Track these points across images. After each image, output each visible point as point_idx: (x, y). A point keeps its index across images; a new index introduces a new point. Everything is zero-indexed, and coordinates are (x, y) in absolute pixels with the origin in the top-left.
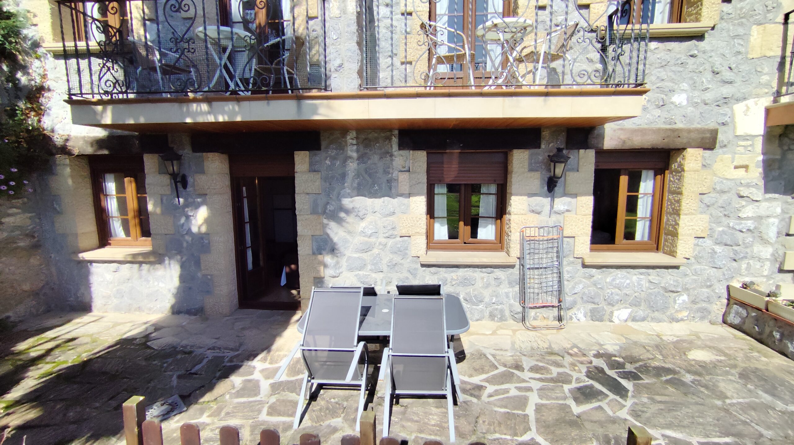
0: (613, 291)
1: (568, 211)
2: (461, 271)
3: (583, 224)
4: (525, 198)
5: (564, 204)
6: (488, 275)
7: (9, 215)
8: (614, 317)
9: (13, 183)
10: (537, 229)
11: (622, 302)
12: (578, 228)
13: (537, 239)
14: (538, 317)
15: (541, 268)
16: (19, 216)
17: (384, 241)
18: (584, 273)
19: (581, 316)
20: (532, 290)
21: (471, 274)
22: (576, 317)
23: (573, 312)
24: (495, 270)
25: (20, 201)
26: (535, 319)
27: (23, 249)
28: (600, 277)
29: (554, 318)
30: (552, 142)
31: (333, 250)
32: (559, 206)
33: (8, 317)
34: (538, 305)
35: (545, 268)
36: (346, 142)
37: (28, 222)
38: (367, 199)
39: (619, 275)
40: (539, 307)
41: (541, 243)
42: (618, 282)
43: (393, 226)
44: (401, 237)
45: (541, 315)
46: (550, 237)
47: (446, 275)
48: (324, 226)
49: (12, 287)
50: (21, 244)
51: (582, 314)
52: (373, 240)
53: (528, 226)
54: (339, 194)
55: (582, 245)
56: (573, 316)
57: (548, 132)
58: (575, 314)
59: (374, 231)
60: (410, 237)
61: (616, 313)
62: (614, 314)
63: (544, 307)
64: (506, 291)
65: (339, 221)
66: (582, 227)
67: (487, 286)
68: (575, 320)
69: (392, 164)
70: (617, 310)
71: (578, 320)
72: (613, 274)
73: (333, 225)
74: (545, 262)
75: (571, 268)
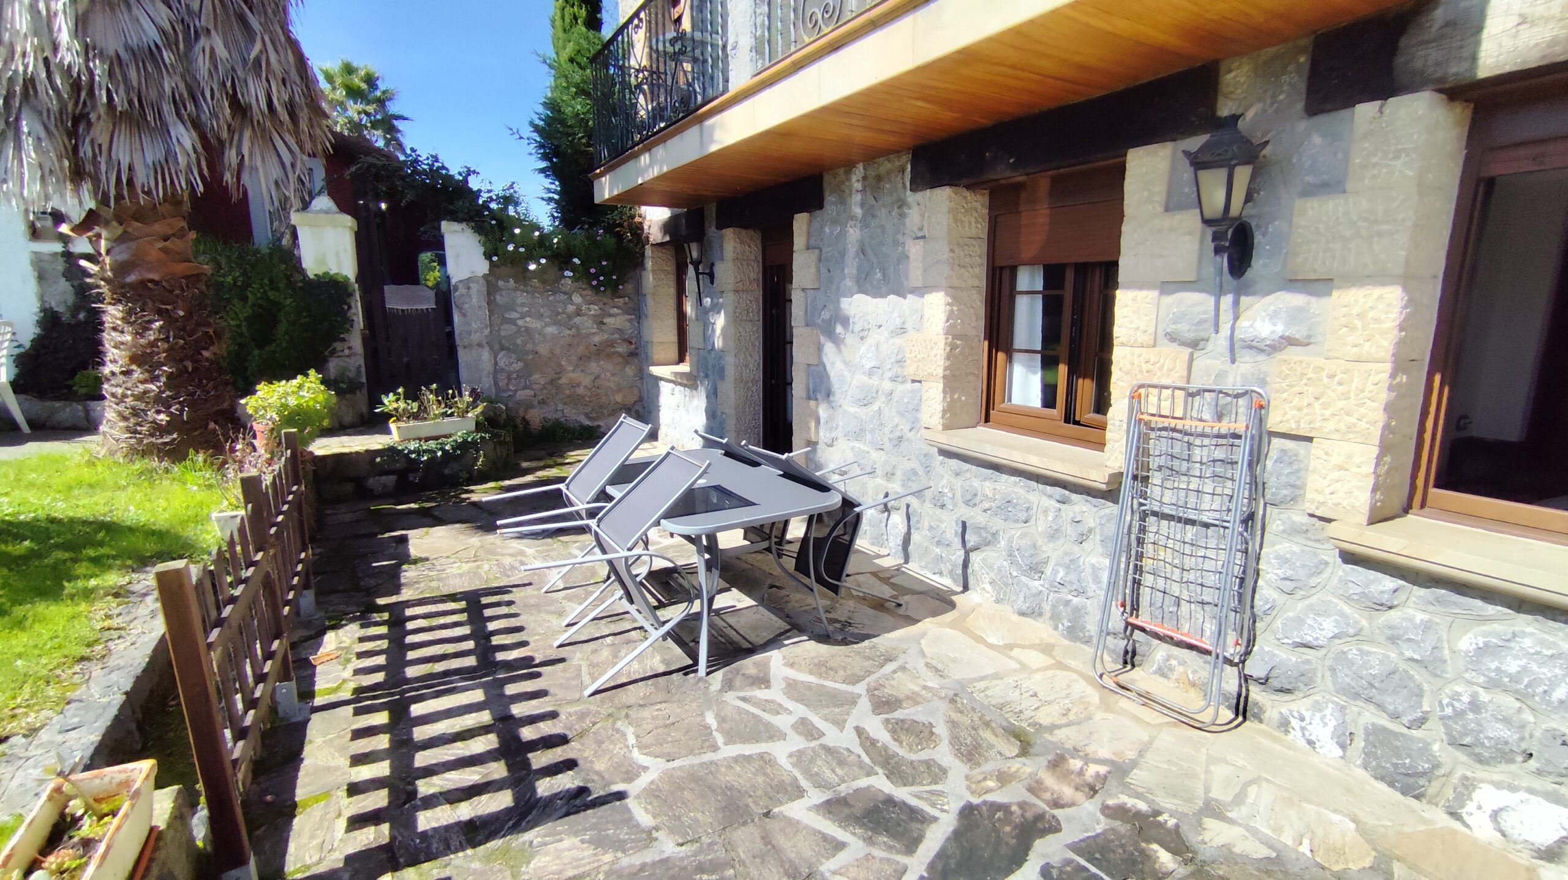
0: (1484, 696)
1: (1289, 341)
2: (1006, 482)
3: (1346, 396)
4: (1152, 295)
5: (1274, 316)
6: (1058, 505)
7: (611, 315)
8: (1470, 806)
9: (602, 278)
10: (1180, 394)
11: (1533, 764)
12: (1325, 406)
13: (1180, 425)
14: (1171, 669)
15: (1192, 522)
16: (619, 318)
17: (887, 385)
18: (1345, 582)
19: (1323, 731)
20: (1161, 583)
21: (1021, 492)
22: (1303, 729)
23: (1294, 706)
24: (1075, 497)
25: (621, 300)
26: (1162, 672)
27: (620, 355)
28: (1420, 617)
29: (1226, 697)
30: (1259, 99)
31: (828, 395)
32: (1258, 324)
33: (599, 426)
34: (1177, 636)
35: (1207, 526)
36: (850, 188)
37: (627, 325)
38: (869, 298)
39: (1527, 642)
40: (1180, 644)
41: (1198, 442)
42: (1513, 666)
43: (900, 357)
44: (914, 381)
45: (1181, 669)
46: (1224, 427)
47: (976, 483)
48: (820, 348)
49: (606, 395)
50: (620, 349)
51: (1329, 729)
52: (874, 381)
53: (1155, 381)
54: (838, 288)
55: (1336, 475)
56: (1294, 723)
57: (1246, 68)
58: (1302, 719)
59: (873, 364)
60: (920, 382)
61: (1486, 797)
62: (1477, 795)
63: (1191, 647)
64: (1094, 561)
65: (837, 341)
66: (1341, 404)
67: (1054, 534)
68: (1295, 736)
69: (904, 225)
70: (1498, 785)
71: (1311, 743)
72: (1496, 627)
73: (829, 348)
74: (1209, 508)
75: (1296, 549)
